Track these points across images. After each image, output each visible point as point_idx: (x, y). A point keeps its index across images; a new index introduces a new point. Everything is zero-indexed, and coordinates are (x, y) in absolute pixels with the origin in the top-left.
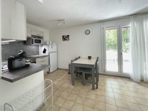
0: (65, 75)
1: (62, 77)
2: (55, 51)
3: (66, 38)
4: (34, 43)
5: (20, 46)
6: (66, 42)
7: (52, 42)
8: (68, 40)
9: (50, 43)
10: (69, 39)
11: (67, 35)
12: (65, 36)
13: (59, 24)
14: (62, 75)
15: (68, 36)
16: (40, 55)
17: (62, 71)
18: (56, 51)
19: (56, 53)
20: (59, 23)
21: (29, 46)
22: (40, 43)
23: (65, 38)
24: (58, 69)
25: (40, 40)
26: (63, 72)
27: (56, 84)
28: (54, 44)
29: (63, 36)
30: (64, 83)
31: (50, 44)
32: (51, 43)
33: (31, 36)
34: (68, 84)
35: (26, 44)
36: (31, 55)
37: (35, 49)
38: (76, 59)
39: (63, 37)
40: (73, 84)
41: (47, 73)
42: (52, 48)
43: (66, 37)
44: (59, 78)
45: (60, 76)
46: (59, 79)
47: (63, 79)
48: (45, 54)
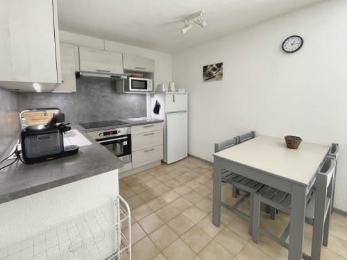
0: (201, 179)
1: (191, 184)
2: (184, 109)
3: (214, 73)
4: (131, 89)
5: (103, 97)
6: (212, 84)
7: (175, 86)
8: (217, 80)
9: (169, 88)
10: (221, 74)
11: (214, 62)
12: (212, 65)
13: (184, 31)
14: (193, 179)
15: (220, 65)
16: (148, 119)
17: (199, 164)
18: (186, 109)
19: (186, 115)
20: (186, 26)
21: (122, 96)
22: (146, 88)
23: (210, 73)
24: (189, 155)
25: (146, 82)
26: (200, 168)
27: (169, 204)
28: (182, 91)
29: (205, 68)
30: (189, 208)
31: (169, 90)
32: (173, 89)
33: (122, 73)
34: (200, 215)
35: (116, 92)
36: (127, 117)
37: (137, 103)
38: (238, 141)
39: (204, 71)
40: (216, 222)
41: (160, 163)
42: (174, 101)
43: (214, 70)
44: (183, 184)
45: (189, 181)
46: (182, 190)
47: (193, 191)
48: (157, 115)
